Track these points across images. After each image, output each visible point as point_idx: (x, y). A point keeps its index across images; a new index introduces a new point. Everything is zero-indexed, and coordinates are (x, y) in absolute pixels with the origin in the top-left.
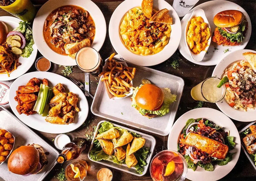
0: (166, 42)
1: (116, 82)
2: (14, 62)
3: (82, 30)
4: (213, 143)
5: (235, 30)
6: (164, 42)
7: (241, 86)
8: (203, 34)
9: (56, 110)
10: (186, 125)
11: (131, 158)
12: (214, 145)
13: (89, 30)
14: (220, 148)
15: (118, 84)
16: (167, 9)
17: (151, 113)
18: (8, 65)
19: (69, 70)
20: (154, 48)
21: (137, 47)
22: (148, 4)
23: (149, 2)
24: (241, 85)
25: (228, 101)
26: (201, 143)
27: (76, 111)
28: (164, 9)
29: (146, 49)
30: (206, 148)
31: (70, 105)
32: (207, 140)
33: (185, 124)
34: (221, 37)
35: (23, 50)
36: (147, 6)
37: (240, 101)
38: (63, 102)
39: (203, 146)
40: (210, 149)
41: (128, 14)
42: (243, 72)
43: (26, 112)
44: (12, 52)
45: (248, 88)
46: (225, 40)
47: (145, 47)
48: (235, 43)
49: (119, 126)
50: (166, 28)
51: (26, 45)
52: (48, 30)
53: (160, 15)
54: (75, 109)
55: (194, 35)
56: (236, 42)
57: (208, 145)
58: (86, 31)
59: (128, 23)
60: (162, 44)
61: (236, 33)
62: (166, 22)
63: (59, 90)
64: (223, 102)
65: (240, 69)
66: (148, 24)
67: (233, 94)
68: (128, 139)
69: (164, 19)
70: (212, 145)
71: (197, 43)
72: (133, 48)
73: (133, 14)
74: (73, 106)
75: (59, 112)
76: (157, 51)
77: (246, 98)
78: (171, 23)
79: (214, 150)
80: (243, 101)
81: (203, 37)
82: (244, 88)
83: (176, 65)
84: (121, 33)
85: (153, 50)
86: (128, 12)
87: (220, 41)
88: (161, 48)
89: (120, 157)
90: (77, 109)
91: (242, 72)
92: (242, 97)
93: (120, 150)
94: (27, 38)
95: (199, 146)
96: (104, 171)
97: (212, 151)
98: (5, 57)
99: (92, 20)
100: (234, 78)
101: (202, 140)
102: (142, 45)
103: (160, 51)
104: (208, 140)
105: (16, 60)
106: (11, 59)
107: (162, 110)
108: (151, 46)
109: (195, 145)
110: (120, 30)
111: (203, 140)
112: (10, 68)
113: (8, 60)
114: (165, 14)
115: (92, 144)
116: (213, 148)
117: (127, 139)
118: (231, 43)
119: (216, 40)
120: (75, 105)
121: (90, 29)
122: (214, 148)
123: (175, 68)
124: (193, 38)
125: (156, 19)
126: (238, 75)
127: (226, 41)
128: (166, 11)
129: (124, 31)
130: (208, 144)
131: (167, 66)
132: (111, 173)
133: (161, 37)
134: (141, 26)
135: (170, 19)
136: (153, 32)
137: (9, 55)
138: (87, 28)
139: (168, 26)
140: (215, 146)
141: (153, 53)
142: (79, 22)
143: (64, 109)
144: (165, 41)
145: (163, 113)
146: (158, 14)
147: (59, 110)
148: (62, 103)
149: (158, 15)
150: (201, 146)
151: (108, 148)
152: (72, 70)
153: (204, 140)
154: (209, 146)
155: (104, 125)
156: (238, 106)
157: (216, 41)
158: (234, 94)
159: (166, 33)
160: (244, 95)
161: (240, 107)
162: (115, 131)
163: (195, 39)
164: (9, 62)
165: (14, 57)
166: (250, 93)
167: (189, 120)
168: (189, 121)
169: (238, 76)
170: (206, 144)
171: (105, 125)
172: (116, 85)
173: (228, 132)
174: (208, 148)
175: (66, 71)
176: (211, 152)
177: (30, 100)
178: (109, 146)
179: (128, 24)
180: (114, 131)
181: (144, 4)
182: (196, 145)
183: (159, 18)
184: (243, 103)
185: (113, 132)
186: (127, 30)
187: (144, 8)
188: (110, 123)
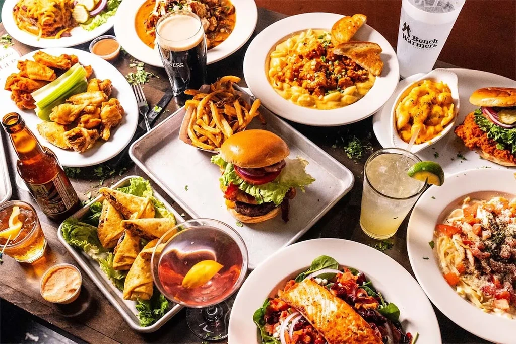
0: (351, 96)
1: (210, 119)
2: (63, 27)
3: (206, 23)
4: (351, 318)
5: (510, 120)
6: (347, 94)
7: (488, 242)
8: (437, 109)
9: (70, 111)
10: (313, 265)
11: (142, 269)
12: (354, 323)
13: (219, 31)
14: (366, 341)
15: (212, 124)
16: (380, 47)
17: (241, 187)
18: (50, 25)
19: (141, 76)
20: (322, 100)
21: (289, 86)
22: (347, 28)
23: (351, 24)
24: (488, 239)
25: (444, 265)
26: (323, 306)
27: (102, 136)
28: (374, 44)
29: (305, 93)
30: (328, 321)
31: (100, 118)
32: (341, 303)
33: (310, 264)
34: (475, 128)
35: (91, 17)
36: (344, 28)
37: (477, 280)
38: (91, 104)
39: (323, 314)
40: (338, 328)
41: (303, 34)
42: (507, 219)
43: (19, 90)
44: (71, 13)
45: (505, 251)
46: (484, 138)
47: (304, 89)
48: (505, 152)
49: (161, 200)
50: (365, 76)
51: (100, 13)
52: (150, 7)
53: (361, 48)
54: (103, 132)
55: (416, 103)
56: (509, 152)
57: (338, 317)
58: (213, 29)
59: (295, 45)
60: (341, 97)
61: (510, 126)
62: (368, 66)
63: (99, 86)
64: (428, 259)
65: (503, 211)
66: (330, 55)
67: (461, 250)
68: (163, 229)
69: (366, 57)
70: (347, 321)
71: (416, 120)
72: (279, 83)
73: (313, 36)
74: (103, 123)
75: (71, 116)
76: (325, 106)
77: (496, 277)
78: (377, 72)
79: (347, 334)
80: (484, 282)
81: (435, 115)
82: (496, 248)
83: (354, 153)
84: (273, 54)
85: (319, 103)
86: (305, 31)
87: (472, 136)
88: (336, 103)
89: (121, 252)
90: (106, 134)
91: (505, 217)
92: (483, 267)
93: (130, 240)
94: (110, 4)
95: (314, 313)
96: (67, 272)
97: (339, 336)
98: (54, 9)
99: (234, 21)
100: (480, 222)
101: (328, 301)
102: (300, 85)
103: (331, 108)
104: (342, 305)
105: (68, 27)
106: (61, 19)
107: (269, 190)
108: (316, 94)
109: (306, 308)
110: (273, 48)
111: (331, 302)
112: (49, 32)
113: (57, 16)
114: (371, 51)
115: (86, 208)
116: (346, 329)
117: (162, 227)
118: (497, 151)
119: (463, 133)
120: (107, 124)
121: (222, 30)
122: (350, 333)
123: (350, 157)
124: (410, 107)
125: (348, 49)
126: (489, 217)
127: (485, 141)
128: (376, 47)
129: (281, 54)
130: (337, 313)
131: (335, 147)
132: (78, 284)
133: (346, 84)
134: (314, 53)
135: (377, 64)
136: (333, 71)
137: (64, 11)
138: (217, 25)
139: (370, 76)
140: (354, 329)
141: (315, 106)
142: (209, 13)
143: (84, 118)
144: (350, 94)
145: (268, 197)
146: (356, 44)
147: (72, 114)
148: (88, 105)
149: (356, 46)
150: (319, 314)
151: (109, 225)
152: (147, 79)
153: (333, 301)
154: (339, 321)
155: (135, 183)
156: (468, 290)
157: (462, 136)
158: (466, 254)
159: (361, 85)
160: (489, 265)
161: (473, 295)
162: (150, 204)
163: (414, 111)
164: (55, 21)
165: (69, 20)
166: (509, 270)
167: (325, 257)
168: (323, 261)
169: (489, 219)
170: (332, 312)
171: (137, 184)
172: (207, 123)
173: (414, 337)
174: (333, 324)
175: (135, 76)
176: (335, 335)
177: (40, 75)
178: (114, 223)
179: (294, 48)
180: (146, 203)
181: (340, 25)
182: (309, 307)
183: (356, 51)
184: (484, 290)
185: (143, 202)
186: (288, 55)
187: (335, 29)
188: (149, 186)
